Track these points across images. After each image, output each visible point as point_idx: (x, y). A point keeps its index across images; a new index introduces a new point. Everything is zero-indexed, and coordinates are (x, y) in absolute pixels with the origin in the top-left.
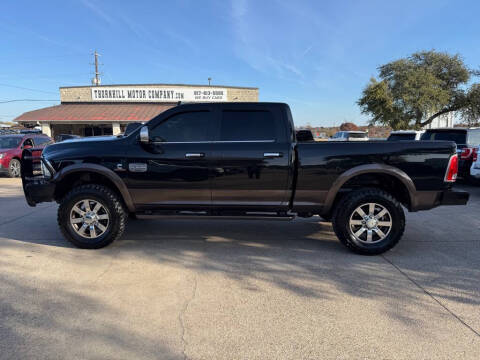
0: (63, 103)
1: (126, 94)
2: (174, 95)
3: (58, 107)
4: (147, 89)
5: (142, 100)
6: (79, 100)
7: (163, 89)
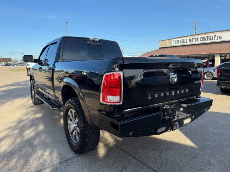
0: (160, 48)
1: (188, 41)
2: (216, 38)
3: (158, 50)
4: (199, 37)
5: (197, 43)
6: (167, 46)
7: (209, 35)
